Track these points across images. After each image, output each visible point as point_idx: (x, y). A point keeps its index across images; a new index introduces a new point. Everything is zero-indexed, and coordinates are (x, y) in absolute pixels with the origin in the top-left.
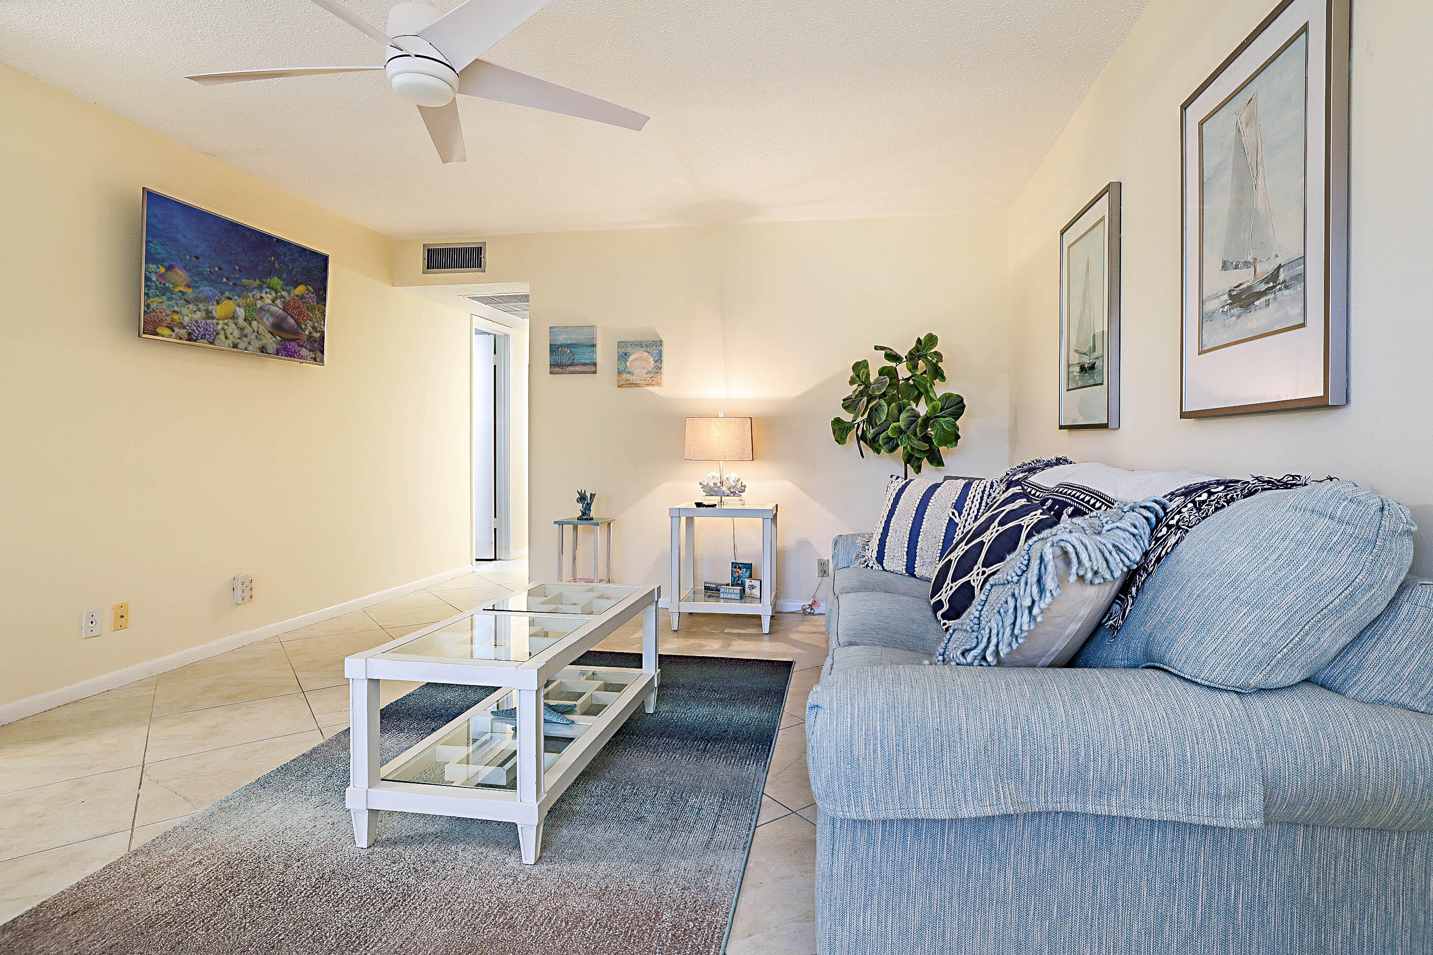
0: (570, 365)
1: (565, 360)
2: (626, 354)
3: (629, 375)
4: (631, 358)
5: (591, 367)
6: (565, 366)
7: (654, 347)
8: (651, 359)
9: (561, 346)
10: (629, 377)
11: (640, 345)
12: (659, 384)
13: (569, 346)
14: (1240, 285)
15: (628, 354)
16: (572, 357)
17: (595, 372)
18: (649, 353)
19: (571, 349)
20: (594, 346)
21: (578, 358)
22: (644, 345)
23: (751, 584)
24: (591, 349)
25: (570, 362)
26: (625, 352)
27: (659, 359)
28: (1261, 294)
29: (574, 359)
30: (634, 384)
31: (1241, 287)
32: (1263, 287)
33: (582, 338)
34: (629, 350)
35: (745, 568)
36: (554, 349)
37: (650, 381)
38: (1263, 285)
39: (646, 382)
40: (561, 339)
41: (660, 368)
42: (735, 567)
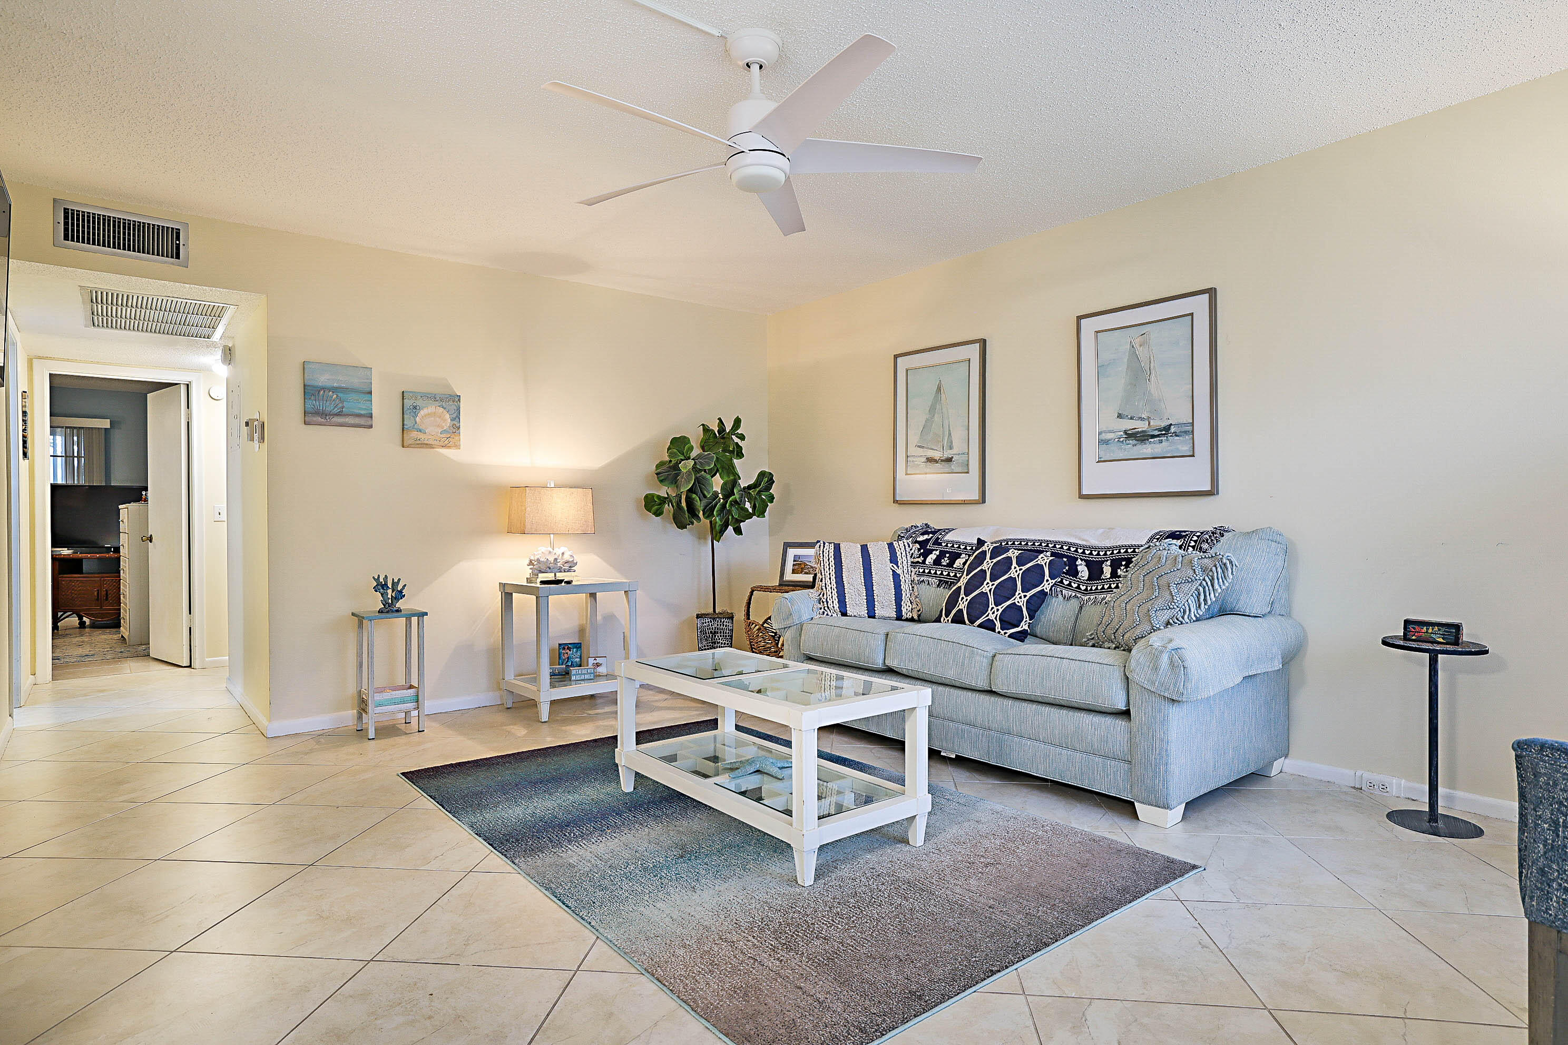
0: (338, 414)
1: (329, 408)
2: (415, 408)
3: (420, 433)
4: (422, 413)
5: (365, 420)
6: (330, 415)
7: (451, 402)
8: (447, 416)
9: (324, 389)
10: (421, 436)
11: (432, 397)
12: (457, 446)
13: (335, 390)
14: (1135, 429)
15: (418, 408)
16: (340, 405)
17: (371, 427)
18: (445, 409)
19: (339, 394)
20: (370, 393)
21: (349, 407)
22: (438, 399)
23: (595, 662)
24: (367, 397)
25: (336, 411)
26: (415, 404)
27: (456, 417)
28: (1153, 436)
29: (343, 407)
30: (427, 444)
31: (1137, 430)
32: (1157, 433)
33: (355, 381)
34: (419, 403)
35: (576, 647)
36: (309, 391)
37: (446, 442)
38: (1157, 432)
39: (441, 443)
40: (323, 379)
41: (459, 428)
42: (564, 649)
